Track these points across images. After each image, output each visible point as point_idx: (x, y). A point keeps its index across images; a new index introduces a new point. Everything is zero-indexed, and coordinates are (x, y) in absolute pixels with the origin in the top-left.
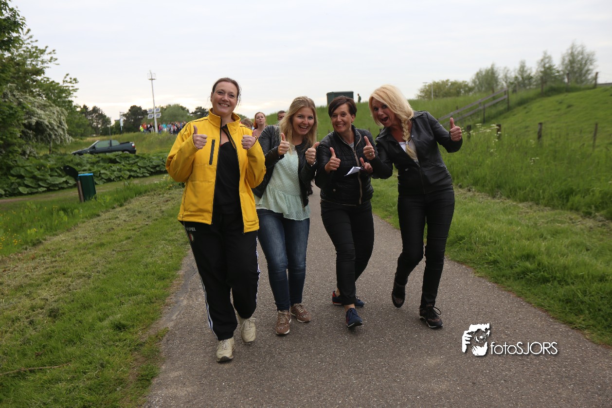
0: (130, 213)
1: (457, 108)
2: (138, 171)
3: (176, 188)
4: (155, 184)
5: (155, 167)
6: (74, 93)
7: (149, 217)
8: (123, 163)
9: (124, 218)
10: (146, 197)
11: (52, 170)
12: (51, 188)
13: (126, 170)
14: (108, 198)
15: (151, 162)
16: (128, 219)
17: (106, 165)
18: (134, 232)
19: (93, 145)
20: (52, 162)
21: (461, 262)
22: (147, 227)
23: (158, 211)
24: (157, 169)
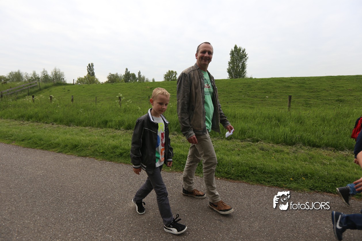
21: (85, 156)
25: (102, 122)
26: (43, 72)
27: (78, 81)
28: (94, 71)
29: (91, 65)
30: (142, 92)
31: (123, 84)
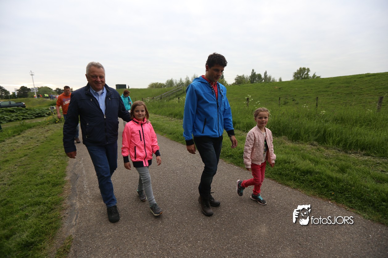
0: (26, 138)
1: (166, 92)
2: (28, 116)
3: (52, 124)
4: (39, 122)
5: (37, 114)
7: (38, 141)
8: (18, 112)
9: (21, 142)
10: (34, 129)
14: (10, 131)
15: (35, 112)
16: (24, 142)
17: (7, 113)
18: (29, 151)
22: (38, 147)
23: (43, 137)
24: (39, 115)
26: (186, 78)
30: (270, 93)
31: (250, 85)
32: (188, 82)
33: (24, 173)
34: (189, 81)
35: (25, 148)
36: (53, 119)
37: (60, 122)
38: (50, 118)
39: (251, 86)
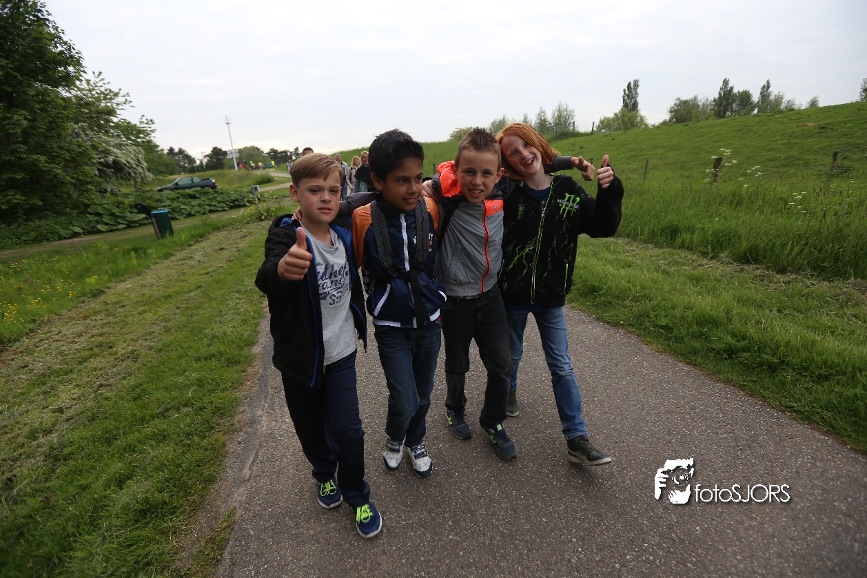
2: (218, 205)
3: (253, 222)
4: (233, 219)
5: (233, 201)
6: (152, 134)
8: (203, 199)
9: (199, 259)
10: (224, 232)
11: (131, 206)
12: (130, 225)
13: (204, 205)
14: (183, 236)
15: (230, 197)
16: (202, 260)
17: (185, 200)
18: (206, 278)
19: (176, 181)
20: (131, 200)
22: (221, 270)
23: (235, 249)
24: (236, 203)
25: (663, 230)
26: (539, 114)
27: (599, 126)
28: (639, 99)
29: (632, 84)
32: (543, 124)
33: (185, 326)
34: (545, 121)
35: (200, 272)
36: (255, 211)
37: (268, 219)
38: (251, 210)
39: (721, 124)
